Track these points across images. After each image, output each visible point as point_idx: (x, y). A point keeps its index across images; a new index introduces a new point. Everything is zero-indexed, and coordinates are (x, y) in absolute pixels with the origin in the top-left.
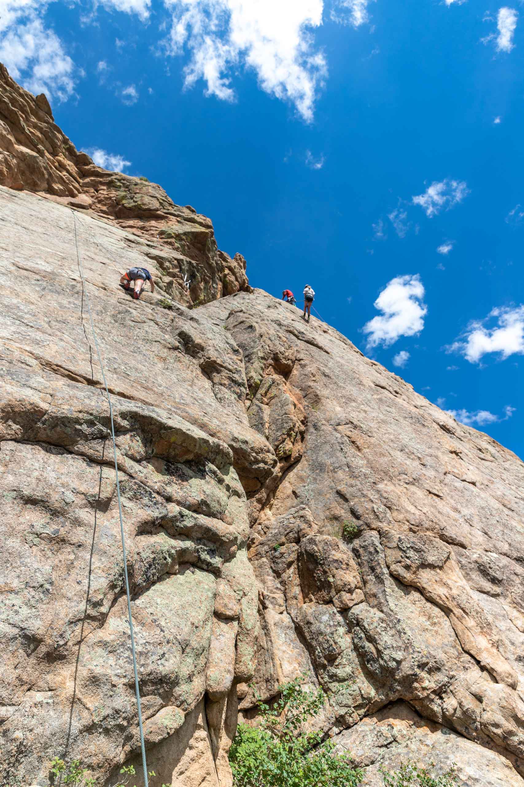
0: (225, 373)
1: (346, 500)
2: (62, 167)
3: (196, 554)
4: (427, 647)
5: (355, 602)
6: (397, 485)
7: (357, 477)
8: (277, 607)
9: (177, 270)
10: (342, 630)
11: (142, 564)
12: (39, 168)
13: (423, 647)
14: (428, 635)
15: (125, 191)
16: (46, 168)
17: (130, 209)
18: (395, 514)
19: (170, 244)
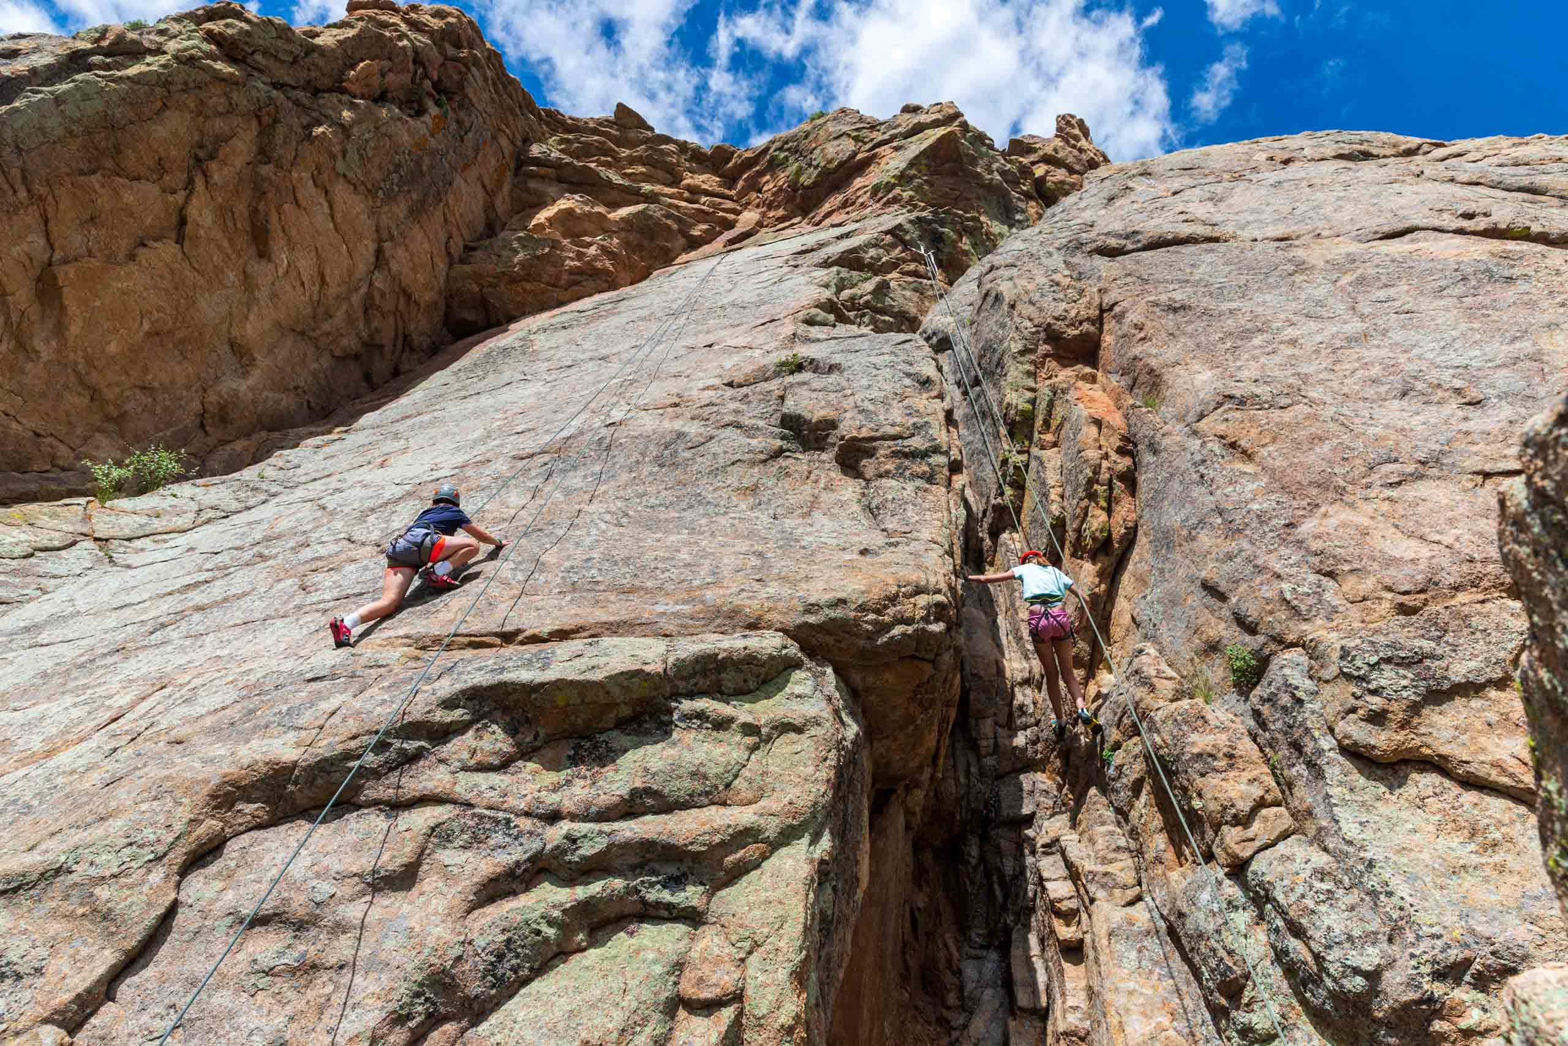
0: (884, 449)
1: (1222, 597)
2: (695, 192)
3: (635, 897)
4: (1464, 916)
5: (1257, 844)
6: (1360, 503)
7: (1239, 531)
8: (1117, 892)
9: (896, 252)
10: (1242, 918)
11: (477, 959)
12: (657, 222)
13: (1450, 919)
14: (1468, 881)
15: (796, 160)
16: (668, 216)
17: (815, 184)
18: (1351, 584)
19: (896, 200)
